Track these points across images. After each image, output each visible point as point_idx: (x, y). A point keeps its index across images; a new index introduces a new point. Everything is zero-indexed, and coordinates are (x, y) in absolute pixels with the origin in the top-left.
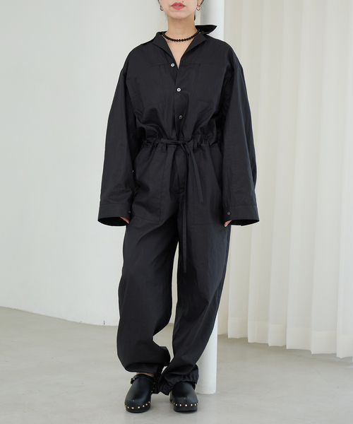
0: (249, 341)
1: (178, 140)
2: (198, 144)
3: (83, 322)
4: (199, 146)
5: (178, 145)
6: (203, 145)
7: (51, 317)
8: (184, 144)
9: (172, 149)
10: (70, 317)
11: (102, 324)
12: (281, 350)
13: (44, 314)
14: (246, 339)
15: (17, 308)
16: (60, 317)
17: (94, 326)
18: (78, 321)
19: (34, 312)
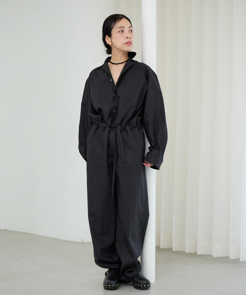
0: (173, 250)
1: (112, 124)
2: (123, 127)
3: (69, 240)
4: (124, 129)
5: (111, 127)
6: (126, 128)
7: (49, 237)
8: (115, 127)
9: (107, 130)
10: (61, 237)
11: (81, 241)
12: (194, 255)
13: (45, 235)
14: (171, 249)
15: (28, 232)
16: (55, 237)
17: (76, 242)
18: (66, 240)
19: (38, 234)
